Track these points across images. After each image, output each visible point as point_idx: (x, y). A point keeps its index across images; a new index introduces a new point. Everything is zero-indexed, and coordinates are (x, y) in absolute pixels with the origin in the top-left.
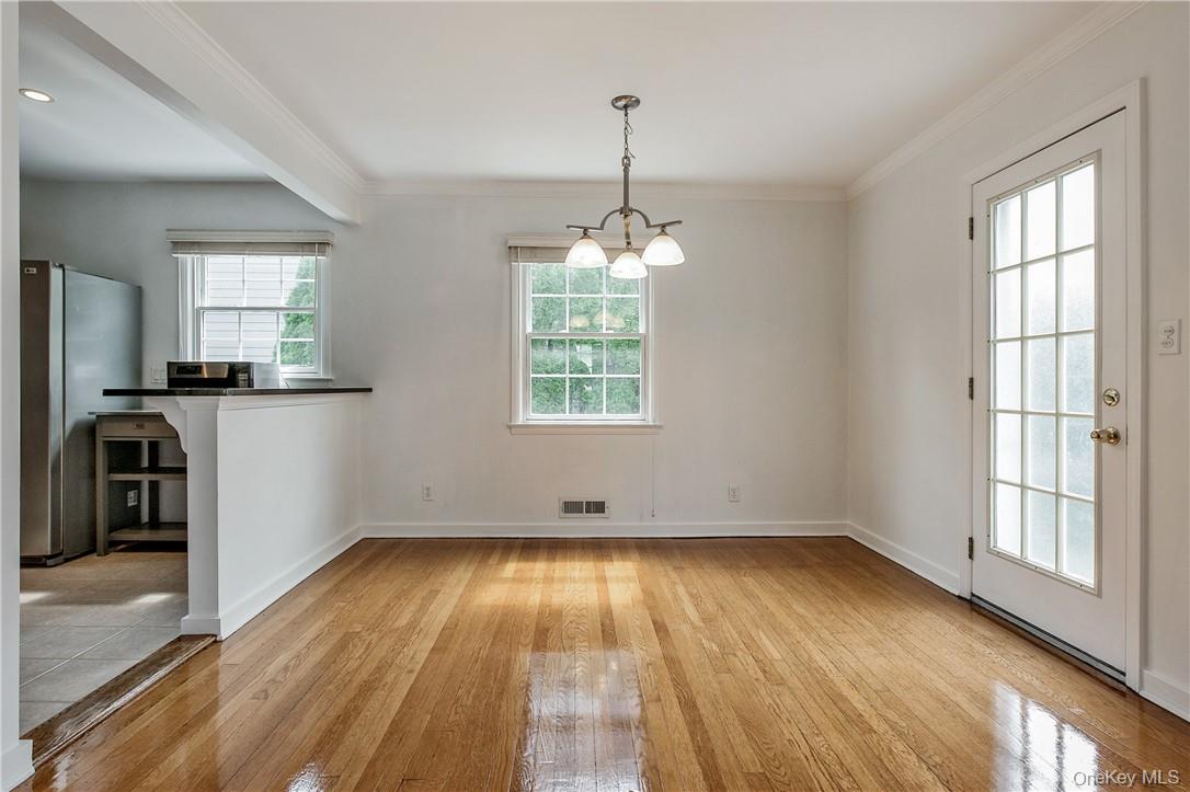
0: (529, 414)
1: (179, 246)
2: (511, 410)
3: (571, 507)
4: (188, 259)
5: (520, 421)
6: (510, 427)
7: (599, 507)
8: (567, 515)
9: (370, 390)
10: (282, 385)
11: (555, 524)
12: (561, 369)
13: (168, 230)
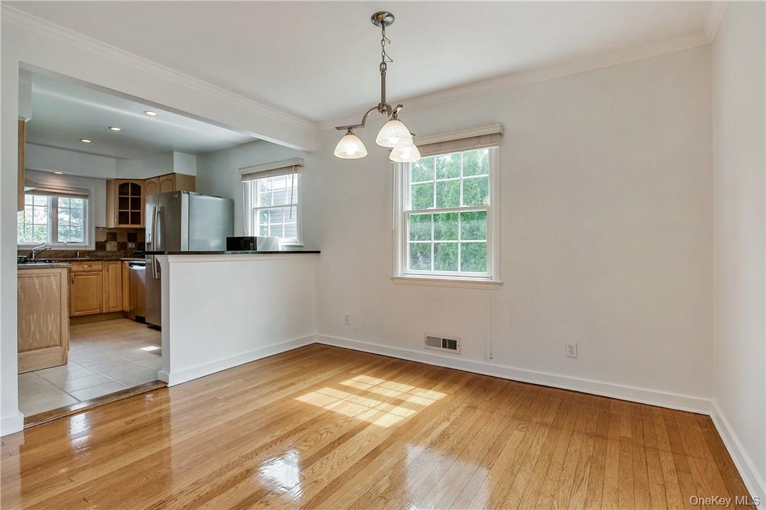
0: (406, 269)
1: (245, 176)
2: (393, 266)
3: (431, 341)
4: (249, 182)
5: (399, 274)
6: (393, 279)
7: (451, 344)
8: (430, 347)
9: (319, 252)
10: (280, 250)
11: (422, 352)
12: (428, 236)
13: (240, 169)
